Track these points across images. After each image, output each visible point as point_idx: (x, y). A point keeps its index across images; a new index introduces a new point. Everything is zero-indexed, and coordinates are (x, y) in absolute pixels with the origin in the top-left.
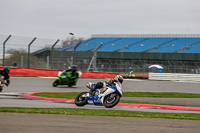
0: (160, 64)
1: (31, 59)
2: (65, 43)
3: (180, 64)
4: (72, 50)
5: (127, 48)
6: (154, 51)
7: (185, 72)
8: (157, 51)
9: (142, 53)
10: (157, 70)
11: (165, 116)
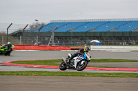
0: (98, 39)
1: (9, 38)
2: (32, 27)
3: (112, 39)
4: (37, 31)
5: (75, 29)
6: (94, 31)
7: (115, 44)
8: (96, 31)
9: (86, 33)
10: (96, 44)
11: (102, 75)
